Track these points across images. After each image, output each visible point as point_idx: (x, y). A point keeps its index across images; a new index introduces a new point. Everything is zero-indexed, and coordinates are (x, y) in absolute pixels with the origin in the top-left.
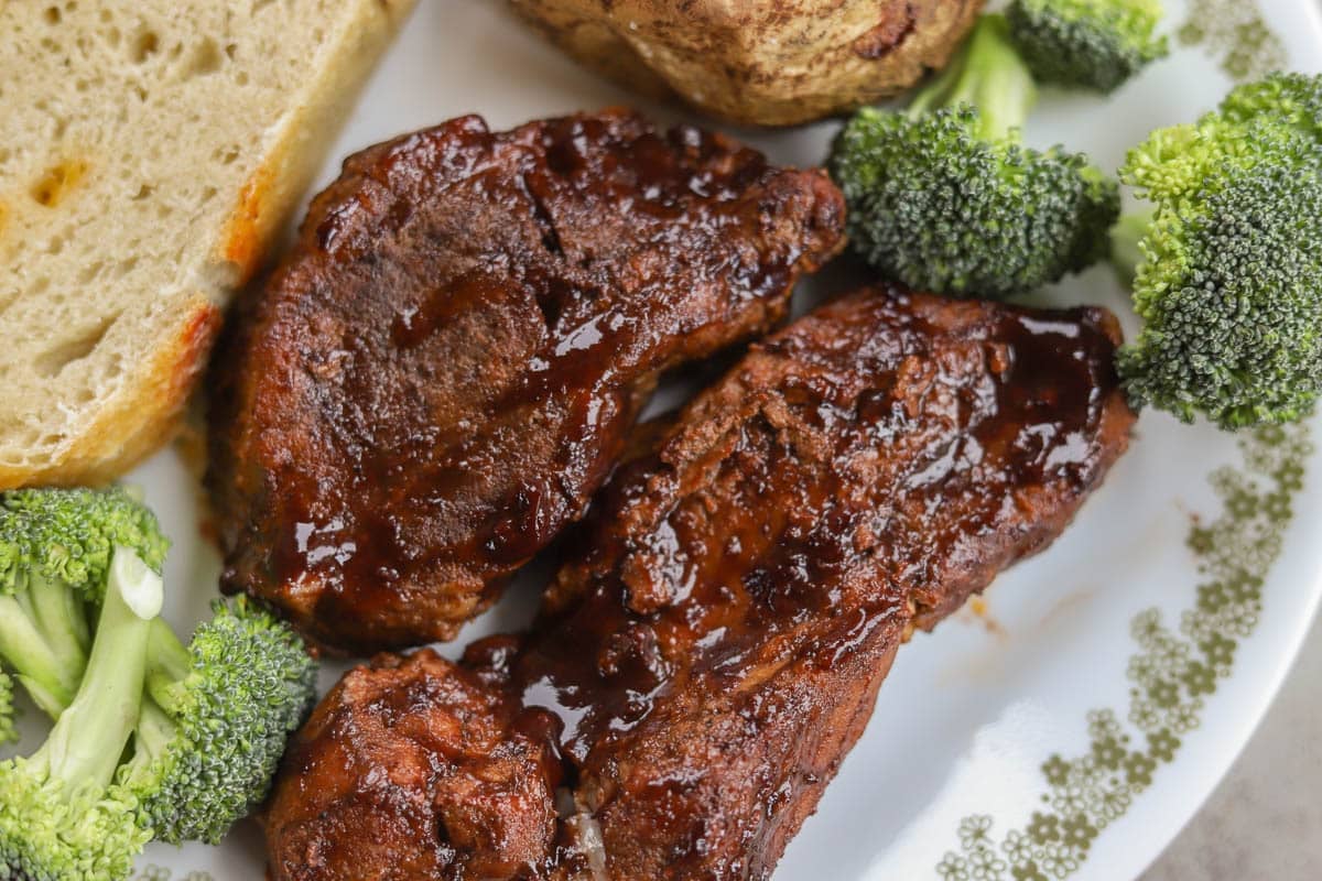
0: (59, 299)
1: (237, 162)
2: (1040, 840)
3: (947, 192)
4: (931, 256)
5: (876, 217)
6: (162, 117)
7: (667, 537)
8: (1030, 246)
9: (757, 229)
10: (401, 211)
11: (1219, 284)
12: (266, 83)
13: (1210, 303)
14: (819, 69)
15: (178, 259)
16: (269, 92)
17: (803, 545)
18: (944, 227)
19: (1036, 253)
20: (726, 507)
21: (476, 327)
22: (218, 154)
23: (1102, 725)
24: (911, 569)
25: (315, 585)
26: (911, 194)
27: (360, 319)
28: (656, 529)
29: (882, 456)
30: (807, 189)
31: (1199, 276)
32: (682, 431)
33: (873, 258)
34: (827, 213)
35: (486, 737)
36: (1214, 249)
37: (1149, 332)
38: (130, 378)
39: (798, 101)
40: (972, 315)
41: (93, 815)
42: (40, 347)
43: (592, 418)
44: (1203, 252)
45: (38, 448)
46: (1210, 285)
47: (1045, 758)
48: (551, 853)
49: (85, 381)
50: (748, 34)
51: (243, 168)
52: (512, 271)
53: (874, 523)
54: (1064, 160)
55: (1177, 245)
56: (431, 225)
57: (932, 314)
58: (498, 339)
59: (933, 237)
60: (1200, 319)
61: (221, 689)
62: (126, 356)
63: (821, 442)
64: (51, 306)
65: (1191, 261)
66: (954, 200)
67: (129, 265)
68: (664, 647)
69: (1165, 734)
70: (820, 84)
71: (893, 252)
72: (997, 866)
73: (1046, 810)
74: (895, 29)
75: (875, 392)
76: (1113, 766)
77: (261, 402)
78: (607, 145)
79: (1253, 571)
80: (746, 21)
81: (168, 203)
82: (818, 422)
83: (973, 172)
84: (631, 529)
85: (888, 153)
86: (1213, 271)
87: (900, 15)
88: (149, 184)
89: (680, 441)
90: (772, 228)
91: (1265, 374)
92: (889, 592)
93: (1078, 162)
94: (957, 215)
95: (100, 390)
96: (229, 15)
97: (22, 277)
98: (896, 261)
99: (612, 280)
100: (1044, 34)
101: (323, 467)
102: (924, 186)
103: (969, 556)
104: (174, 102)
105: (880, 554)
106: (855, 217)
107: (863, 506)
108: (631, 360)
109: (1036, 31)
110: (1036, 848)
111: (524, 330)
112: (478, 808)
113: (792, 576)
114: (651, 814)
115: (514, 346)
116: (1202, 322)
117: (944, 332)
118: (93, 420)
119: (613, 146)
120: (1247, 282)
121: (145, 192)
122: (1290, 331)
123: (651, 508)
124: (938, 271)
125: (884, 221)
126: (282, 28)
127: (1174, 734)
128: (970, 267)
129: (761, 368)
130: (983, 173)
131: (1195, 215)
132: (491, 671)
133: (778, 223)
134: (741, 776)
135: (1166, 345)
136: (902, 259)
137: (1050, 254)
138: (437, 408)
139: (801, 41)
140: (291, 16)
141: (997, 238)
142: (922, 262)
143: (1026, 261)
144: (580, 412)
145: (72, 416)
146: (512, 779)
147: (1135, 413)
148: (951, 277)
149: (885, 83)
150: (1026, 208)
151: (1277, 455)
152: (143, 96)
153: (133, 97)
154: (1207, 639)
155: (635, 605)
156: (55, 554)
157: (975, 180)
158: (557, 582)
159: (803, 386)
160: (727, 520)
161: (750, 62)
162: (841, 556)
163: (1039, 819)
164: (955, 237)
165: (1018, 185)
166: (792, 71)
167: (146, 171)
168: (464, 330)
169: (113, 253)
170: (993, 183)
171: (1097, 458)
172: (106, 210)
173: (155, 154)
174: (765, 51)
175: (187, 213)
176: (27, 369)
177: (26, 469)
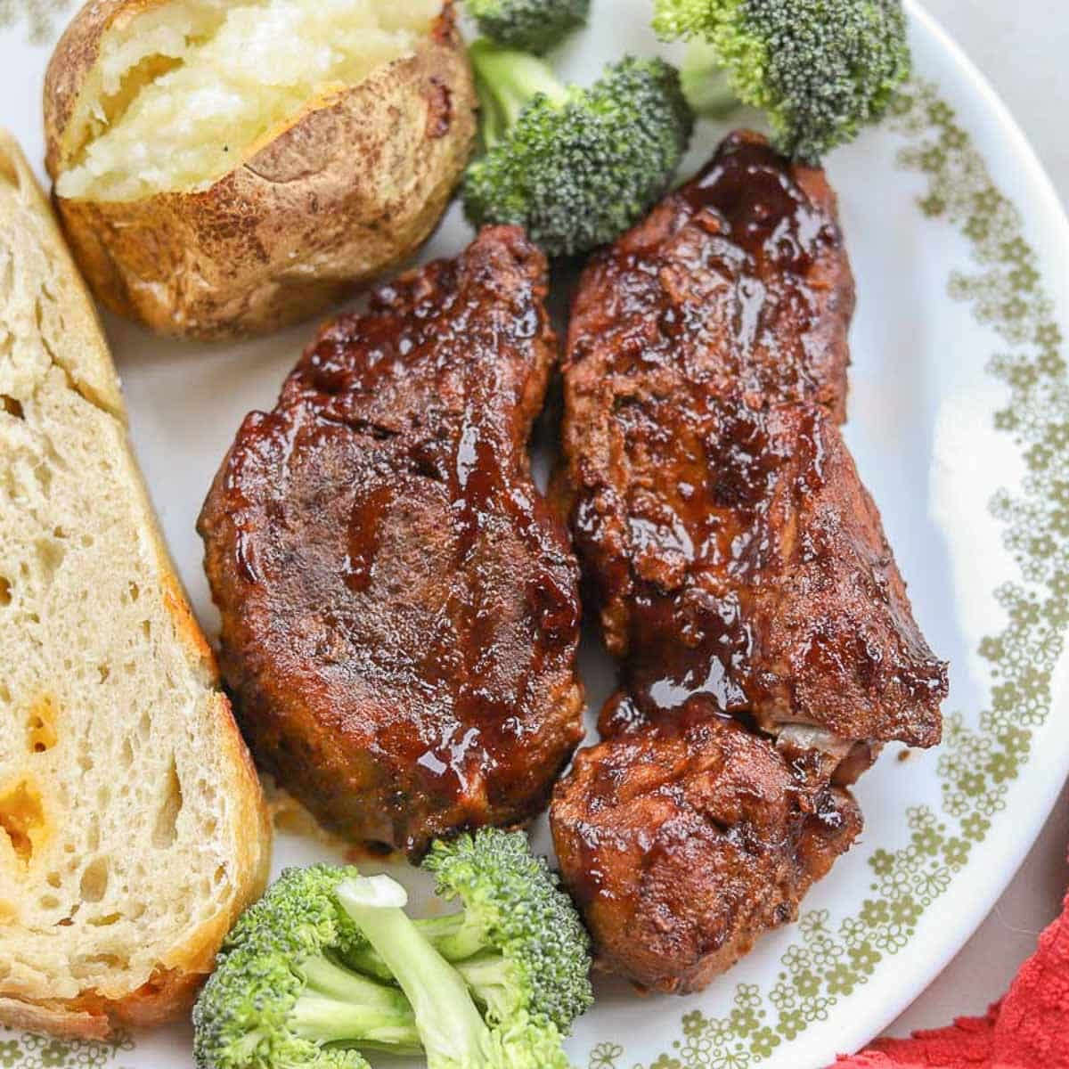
0: (125, 790)
1: (141, 592)
2: (1044, 465)
3: (578, 155)
4: (605, 207)
5: (548, 220)
6: (62, 617)
7: (642, 527)
8: (655, 139)
9: (491, 297)
10: (275, 511)
11: (790, 32)
12: (104, 528)
13: (797, 49)
14: (423, 168)
15: (172, 685)
16: (114, 529)
17: (726, 443)
18: (597, 179)
19: (662, 139)
20: (655, 473)
21: (397, 529)
22: (124, 599)
23: (1000, 367)
24: (800, 386)
25: (477, 779)
26: (558, 180)
27: (323, 600)
28: (631, 528)
29: (709, 345)
30: (493, 243)
31: (775, 41)
32: (582, 457)
33: (570, 251)
34: (520, 245)
35: (677, 753)
36: (765, 17)
37: (779, 107)
38: (225, 784)
39: (428, 204)
40: (665, 216)
41: (510, 1049)
42: (147, 830)
43: (523, 503)
44: (761, 26)
45: (217, 890)
46: (786, 39)
47: (991, 422)
48: (792, 770)
49: (199, 819)
50: (366, 186)
51: (150, 591)
52: (380, 473)
53: (750, 386)
54: (619, 69)
55: (742, 39)
56: (301, 500)
57: (641, 239)
58: (417, 519)
59: (596, 193)
60: (801, 64)
61: (500, 884)
62: (206, 776)
63: (670, 374)
64: (125, 799)
65: (761, 38)
66: (586, 155)
67: (146, 721)
68: (712, 590)
69: (1041, 330)
70: (432, 180)
71: (580, 229)
72: (1038, 507)
73: (1027, 446)
74: (439, 101)
75: (664, 314)
76: (1033, 379)
77: (321, 711)
78: (345, 349)
79: (981, 188)
80: (357, 180)
81: (128, 660)
82: (652, 365)
83: (580, 127)
84: (617, 544)
85: (515, 175)
86: (779, 29)
87: (434, 90)
88: (101, 663)
89: (589, 462)
90: (499, 287)
91: (869, 57)
92: (805, 411)
93: (629, 61)
94: (597, 163)
95: (216, 812)
96: (34, 512)
97: (86, 803)
98: (586, 234)
99: (445, 414)
100: (519, 19)
101: (401, 707)
102: (560, 167)
103: (822, 346)
104: (58, 600)
105: (772, 399)
106: (536, 234)
107: (733, 385)
108: (507, 447)
109: (512, 24)
110: (1047, 473)
111: (426, 497)
112: (725, 784)
113: (738, 467)
114: (826, 669)
115: (431, 514)
116: (803, 65)
117: (663, 241)
118: (232, 834)
119: (350, 346)
120: (804, 14)
121: (105, 672)
122: (856, 17)
123: (614, 519)
124: (618, 211)
125: (556, 215)
126: (76, 487)
127: (1046, 324)
128: (633, 189)
129: (582, 375)
130: (586, 121)
131: (733, 12)
132: (628, 723)
133: (500, 281)
134: (847, 593)
135: (798, 102)
136: (589, 229)
137: (669, 132)
138: (427, 600)
139: (399, 159)
140: (74, 473)
141: (633, 154)
142: (604, 217)
143: (662, 151)
144: (513, 508)
145: (216, 846)
146: (721, 751)
147: (819, 168)
148: (628, 208)
149: (464, 142)
150: (631, 119)
151: (918, 112)
152: (36, 619)
153: (30, 625)
154: (1001, 253)
155: (670, 585)
156: (304, 933)
157: (586, 131)
158: (608, 629)
159: (621, 355)
160: (664, 480)
161: (381, 204)
162: (753, 426)
163: (1029, 457)
164: (608, 179)
165: (611, 109)
166: (410, 186)
167: (91, 658)
168: (391, 537)
169: (128, 727)
170: (597, 121)
171: (827, 215)
172: (92, 708)
173: (84, 643)
174: (383, 189)
175: (146, 653)
176: (154, 853)
177: (223, 911)
